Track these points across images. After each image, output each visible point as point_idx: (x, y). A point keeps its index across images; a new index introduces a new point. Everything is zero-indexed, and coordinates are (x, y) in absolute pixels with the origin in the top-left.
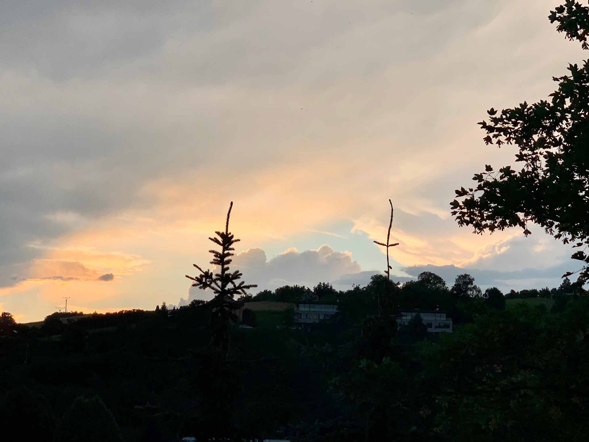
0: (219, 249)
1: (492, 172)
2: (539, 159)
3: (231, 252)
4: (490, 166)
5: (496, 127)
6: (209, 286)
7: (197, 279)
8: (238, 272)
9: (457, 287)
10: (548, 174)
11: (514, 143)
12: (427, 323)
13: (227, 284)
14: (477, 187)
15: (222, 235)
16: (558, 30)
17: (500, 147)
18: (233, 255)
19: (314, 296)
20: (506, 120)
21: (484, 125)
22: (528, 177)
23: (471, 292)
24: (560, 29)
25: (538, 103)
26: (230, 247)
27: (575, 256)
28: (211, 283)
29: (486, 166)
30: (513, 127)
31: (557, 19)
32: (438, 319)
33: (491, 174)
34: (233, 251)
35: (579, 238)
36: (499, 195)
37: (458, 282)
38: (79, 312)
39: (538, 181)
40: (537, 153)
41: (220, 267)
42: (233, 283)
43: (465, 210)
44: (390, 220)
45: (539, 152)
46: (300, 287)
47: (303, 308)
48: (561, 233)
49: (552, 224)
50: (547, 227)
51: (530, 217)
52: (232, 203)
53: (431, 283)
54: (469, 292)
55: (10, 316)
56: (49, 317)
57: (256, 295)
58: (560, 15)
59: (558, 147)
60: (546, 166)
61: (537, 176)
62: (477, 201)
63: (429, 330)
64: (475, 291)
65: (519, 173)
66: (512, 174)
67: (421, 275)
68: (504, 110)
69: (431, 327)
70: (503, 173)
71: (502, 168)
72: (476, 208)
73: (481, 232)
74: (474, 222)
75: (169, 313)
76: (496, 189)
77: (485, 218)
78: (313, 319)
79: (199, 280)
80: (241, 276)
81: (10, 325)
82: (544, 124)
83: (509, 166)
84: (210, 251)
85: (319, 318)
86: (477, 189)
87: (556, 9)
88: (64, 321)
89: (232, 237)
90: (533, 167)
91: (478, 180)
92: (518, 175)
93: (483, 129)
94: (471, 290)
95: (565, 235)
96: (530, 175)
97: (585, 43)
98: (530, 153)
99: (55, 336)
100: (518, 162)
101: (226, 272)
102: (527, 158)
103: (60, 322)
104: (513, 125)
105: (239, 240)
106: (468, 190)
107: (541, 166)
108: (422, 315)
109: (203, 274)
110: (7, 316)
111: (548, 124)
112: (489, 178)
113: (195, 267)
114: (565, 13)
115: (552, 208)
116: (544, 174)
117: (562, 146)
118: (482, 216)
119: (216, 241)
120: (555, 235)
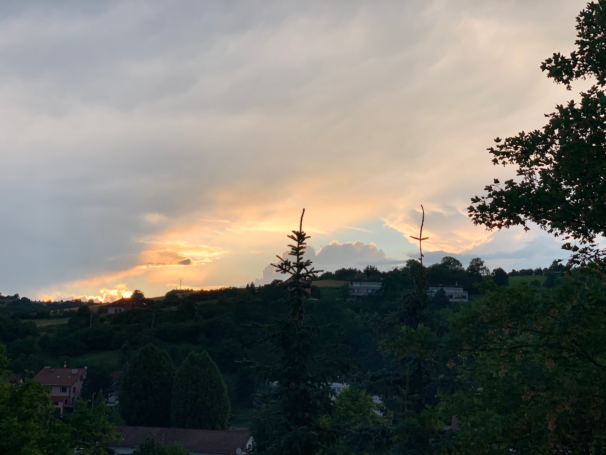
0: (295, 244)
1: (499, 184)
2: (534, 173)
3: (303, 246)
4: (497, 179)
5: (501, 151)
6: (288, 271)
7: (279, 266)
8: (309, 260)
9: (471, 268)
10: (541, 185)
11: (516, 163)
12: (449, 295)
13: (301, 270)
14: (488, 195)
15: (297, 233)
16: (548, 76)
17: (505, 167)
18: (305, 248)
19: (364, 276)
20: (509, 146)
21: (492, 150)
22: (526, 187)
23: (482, 272)
24: (550, 76)
25: (533, 132)
26: (303, 242)
27: (564, 247)
28: (289, 269)
29: (494, 179)
30: (514, 151)
31: (547, 68)
32: (457, 292)
33: (498, 186)
34: (305, 245)
35: (566, 232)
36: (504, 201)
37: (472, 264)
38: (190, 289)
39: (534, 190)
40: (533, 169)
41: (296, 257)
42: (306, 269)
43: (479, 213)
44: (422, 220)
45: (534, 168)
46: (353, 269)
47: (356, 285)
48: (553, 229)
49: (545, 222)
50: (542, 225)
51: (528, 217)
52: (304, 210)
53: (451, 265)
54: (480, 272)
55: (140, 292)
56: (169, 293)
57: (321, 275)
58: (549, 65)
59: (550, 165)
60: (541, 178)
61: (533, 186)
62: (488, 206)
63: (451, 300)
64: (484, 271)
65: (520, 184)
66: (514, 185)
67: (443, 259)
68: (507, 138)
69: (452, 298)
70: (508, 185)
71: (507, 181)
72: (487, 212)
73: (491, 229)
74: (486, 222)
75: (256, 289)
76: (502, 197)
77: (494, 219)
78: (363, 293)
79: (281, 267)
80: (311, 264)
81: (140, 299)
82: (538, 148)
83: (512, 179)
84: (288, 246)
85: (368, 291)
86: (487, 197)
87: (546, 60)
88: (180, 296)
89: (305, 234)
90: (530, 179)
91: (488, 190)
92: (519, 186)
93: (491, 153)
94: (482, 270)
95: (556, 230)
96: (528, 186)
97: (569, 86)
98: (528, 169)
99: (173, 307)
100: (518, 176)
101: (301, 261)
102: (525, 173)
103: (177, 297)
104: (514, 149)
105: (310, 237)
106: (481, 198)
107: (537, 179)
108: (445, 289)
109: (283, 262)
110: (138, 292)
111: (541, 148)
112: (497, 188)
113: (277, 258)
114: (553, 64)
115: (545, 210)
116: (539, 184)
117: (552, 164)
118: (492, 217)
119: (293, 237)
120: (548, 231)
